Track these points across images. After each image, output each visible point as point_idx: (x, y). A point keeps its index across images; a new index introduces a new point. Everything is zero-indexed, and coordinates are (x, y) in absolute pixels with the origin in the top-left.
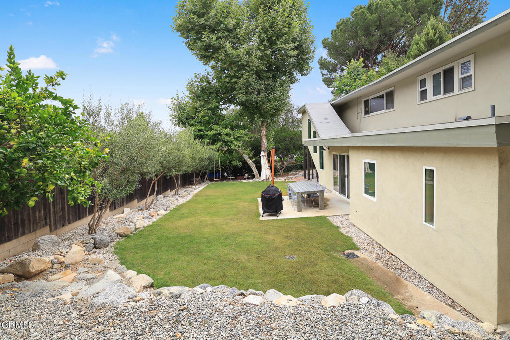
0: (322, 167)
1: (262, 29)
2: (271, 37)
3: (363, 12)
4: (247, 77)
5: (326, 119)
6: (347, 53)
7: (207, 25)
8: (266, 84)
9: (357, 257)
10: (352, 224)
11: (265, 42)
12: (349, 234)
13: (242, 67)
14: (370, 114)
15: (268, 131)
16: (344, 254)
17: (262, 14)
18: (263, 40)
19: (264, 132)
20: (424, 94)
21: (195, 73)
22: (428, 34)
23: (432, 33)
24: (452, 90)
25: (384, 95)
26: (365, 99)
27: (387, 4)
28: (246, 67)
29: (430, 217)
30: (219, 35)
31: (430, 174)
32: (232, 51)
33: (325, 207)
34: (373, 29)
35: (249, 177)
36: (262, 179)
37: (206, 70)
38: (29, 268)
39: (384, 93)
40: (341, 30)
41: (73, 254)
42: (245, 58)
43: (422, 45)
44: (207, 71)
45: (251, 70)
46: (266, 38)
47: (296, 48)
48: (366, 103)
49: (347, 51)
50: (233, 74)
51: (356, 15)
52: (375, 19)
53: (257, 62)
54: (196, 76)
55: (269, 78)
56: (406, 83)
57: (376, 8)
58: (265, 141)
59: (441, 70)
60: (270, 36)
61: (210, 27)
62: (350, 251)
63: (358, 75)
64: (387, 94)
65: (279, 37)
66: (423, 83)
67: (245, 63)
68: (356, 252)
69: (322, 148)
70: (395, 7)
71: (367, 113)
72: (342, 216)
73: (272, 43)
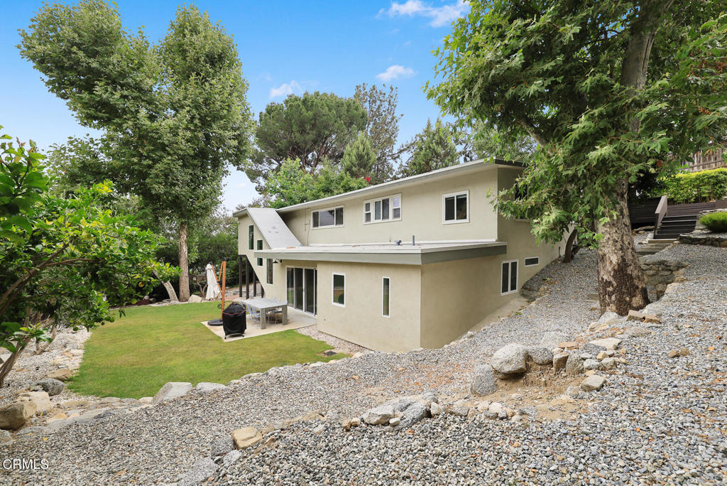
0: (270, 281)
1: (192, 103)
2: (205, 116)
3: (299, 106)
4: (170, 162)
5: (274, 228)
6: (279, 146)
7: (102, 72)
8: (191, 174)
9: (335, 353)
10: (319, 331)
11: (196, 121)
12: (321, 340)
13: (163, 147)
14: (320, 227)
15: (189, 235)
16: (325, 353)
17: (193, 82)
18: (193, 118)
19: (184, 237)
20: (368, 216)
21: (70, 138)
22: (358, 148)
23: (361, 148)
24: (388, 217)
25: (333, 211)
26: (315, 211)
27: (323, 105)
28: (167, 148)
29: (386, 312)
30: (125, 93)
31: (387, 282)
32: (148, 123)
33: (286, 323)
34: (308, 127)
35: (151, 299)
36: (208, 297)
37: (88, 135)
38: (22, 414)
39: (334, 208)
40: (273, 117)
41: (43, 400)
42: (167, 138)
43: (354, 157)
44: (90, 137)
45: (175, 153)
46: (198, 116)
47: (235, 138)
48: (316, 215)
49: (279, 144)
50: (145, 154)
51: (291, 106)
52: (311, 118)
53: (183, 145)
54: (71, 143)
55: (195, 166)
56: (355, 204)
57: (312, 105)
58: (185, 249)
59: (380, 199)
60: (202, 115)
61: (108, 77)
62: (328, 351)
63: (295, 177)
64: (337, 210)
65: (216, 118)
66: (368, 206)
67: (166, 142)
68: (333, 351)
69: (270, 261)
70: (330, 110)
71: (316, 224)
72: (308, 327)
73: (205, 123)
